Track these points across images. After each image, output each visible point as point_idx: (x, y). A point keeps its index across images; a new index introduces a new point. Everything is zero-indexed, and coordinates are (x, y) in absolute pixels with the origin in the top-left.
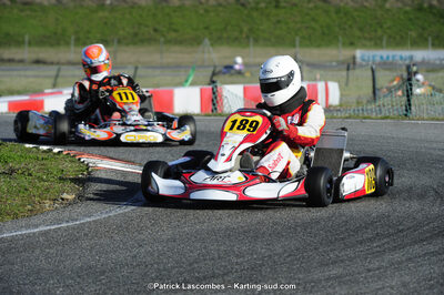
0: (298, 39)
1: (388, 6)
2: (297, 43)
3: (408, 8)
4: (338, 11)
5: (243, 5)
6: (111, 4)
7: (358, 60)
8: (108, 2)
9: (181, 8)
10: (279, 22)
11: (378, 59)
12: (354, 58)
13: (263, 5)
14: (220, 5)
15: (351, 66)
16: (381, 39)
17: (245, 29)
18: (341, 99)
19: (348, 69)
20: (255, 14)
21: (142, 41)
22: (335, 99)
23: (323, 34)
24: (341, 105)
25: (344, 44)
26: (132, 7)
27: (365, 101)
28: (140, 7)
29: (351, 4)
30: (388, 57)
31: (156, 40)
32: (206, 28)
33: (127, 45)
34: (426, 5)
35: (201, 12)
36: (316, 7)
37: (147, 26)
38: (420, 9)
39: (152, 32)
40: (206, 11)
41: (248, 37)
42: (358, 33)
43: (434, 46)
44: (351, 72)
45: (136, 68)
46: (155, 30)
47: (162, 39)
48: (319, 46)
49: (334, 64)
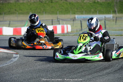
0: (58, 12)
1: (85, 2)
2: (58, 13)
3: (91, 2)
4: (70, 3)
5: (42, 2)
6: (2, 2)
7: (76, 18)
8: (1, 2)
9: (23, 3)
10: (52, 7)
11: (82, 18)
12: (75, 17)
13: (47, 2)
14: (35, 2)
15: (74, 20)
16: (83, 12)
17: (42, 9)
18: (71, 30)
19: (73, 21)
20: (45, 5)
21: (12, 13)
22: (70, 30)
23: (66, 10)
24: (71, 32)
25: (72, 14)
26: (8, 3)
27: (79, 30)
28: (11, 3)
29: (74, 1)
30: (85, 17)
31: (16, 13)
32: (31, 9)
33: (7, 14)
34: (96, 1)
35: (29, 4)
36: (63, 3)
37: (13, 9)
38: (95, 2)
39: (14, 11)
40: (31, 4)
41: (43, 12)
42: (76, 10)
43: (99, 13)
44: (74, 22)
45: (10, 21)
46: (15, 10)
47: (17, 13)
48: (64, 14)
49: (69, 19)
